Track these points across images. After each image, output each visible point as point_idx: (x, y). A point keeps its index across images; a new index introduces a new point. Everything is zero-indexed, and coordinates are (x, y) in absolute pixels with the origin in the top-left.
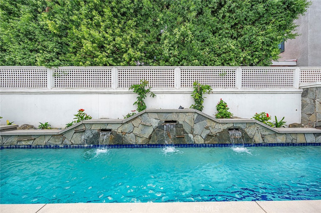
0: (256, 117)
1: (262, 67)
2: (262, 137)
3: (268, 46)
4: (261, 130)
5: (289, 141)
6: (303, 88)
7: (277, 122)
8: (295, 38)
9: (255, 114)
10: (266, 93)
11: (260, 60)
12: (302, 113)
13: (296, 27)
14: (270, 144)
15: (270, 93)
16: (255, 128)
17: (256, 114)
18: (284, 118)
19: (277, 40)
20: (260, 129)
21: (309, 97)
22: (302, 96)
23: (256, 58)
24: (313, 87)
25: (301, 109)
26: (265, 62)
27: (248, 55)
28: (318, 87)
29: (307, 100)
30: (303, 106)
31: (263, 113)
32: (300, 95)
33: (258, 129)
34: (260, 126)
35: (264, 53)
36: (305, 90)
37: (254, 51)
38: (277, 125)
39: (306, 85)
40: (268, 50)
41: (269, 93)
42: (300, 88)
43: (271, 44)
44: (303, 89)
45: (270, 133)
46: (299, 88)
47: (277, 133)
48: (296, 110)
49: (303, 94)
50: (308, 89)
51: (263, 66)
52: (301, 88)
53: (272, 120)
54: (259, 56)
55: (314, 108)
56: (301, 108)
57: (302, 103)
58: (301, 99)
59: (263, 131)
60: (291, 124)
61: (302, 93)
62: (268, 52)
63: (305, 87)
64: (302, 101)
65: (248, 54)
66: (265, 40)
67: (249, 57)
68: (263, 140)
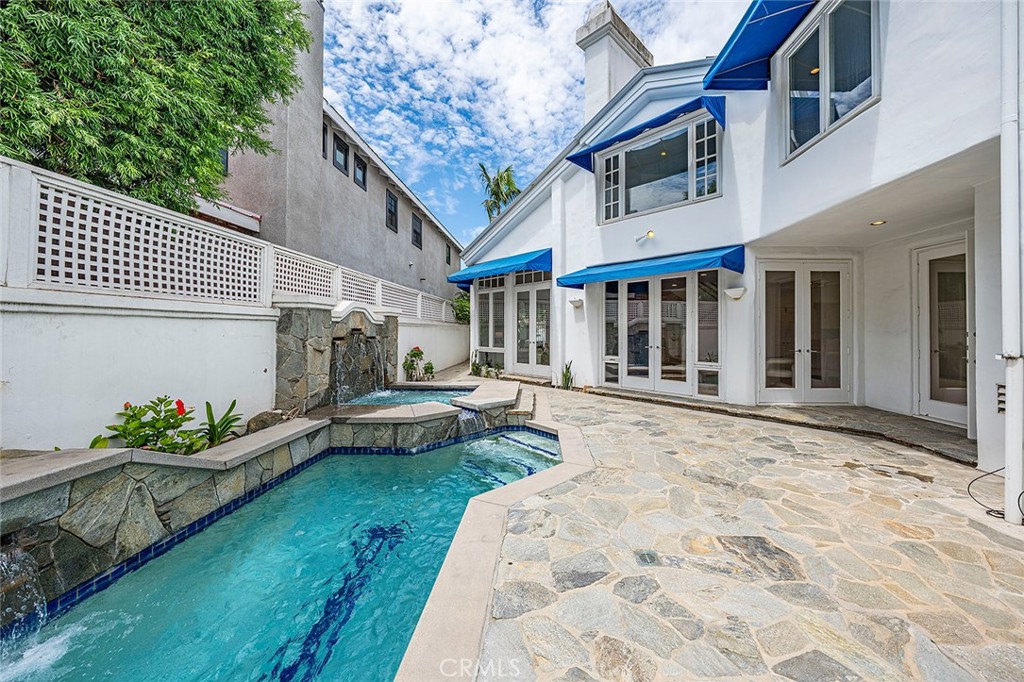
0: (127, 422)
1: (158, 208)
2: (160, 515)
3: (182, 132)
4: (156, 486)
5: (254, 482)
6: (281, 305)
7: (212, 426)
8: (266, 155)
9: (123, 411)
10: (171, 315)
11: (149, 177)
12: (277, 376)
13: (267, 122)
14: (192, 526)
15: (190, 315)
16: (124, 487)
17: (127, 407)
18: (234, 403)
19: (214, 131)
20: (151, 484)
21: (294, 333)
22: (279, 330)
23: (128, 157)
24: (302, 308)
25: (275, 367)
26: (168, 191)
27: (80, 122)
28: (312, 309)
29: (290, 340)
30: (281, 357)
31: (161, 401)
32: (274, 325)
33: (139, 489)
34: (153, 469)
35: (165, 155)
36: (285, 312)
37: (117, 125)
38: (215, 435)
39: (289, 298)
40: (184, 149)
41: (185, 315)
42: (273, 305)
43: (196, 134)
44: (282, 309)
45: (194, 482)
46: (272, 307)
47: (220, 472)
48: (266, 371)
49: (280, 322)
50: (291, 309)
51: (162, 206)
52: (279, 305)
53: (197, 422)
54: (142, 155)
55: (303, 362)
56: (275, 363)
57: (278, 347)
58: (276, 337)
59: (166, 484)
60: (254, 419)
61: (277, 319)
62: (183, 156)
63: (286, 305)
64: (277, 342)
65: (85, 121)
66: (174, 105)
67: (91, 140)
68: (164, 526)
